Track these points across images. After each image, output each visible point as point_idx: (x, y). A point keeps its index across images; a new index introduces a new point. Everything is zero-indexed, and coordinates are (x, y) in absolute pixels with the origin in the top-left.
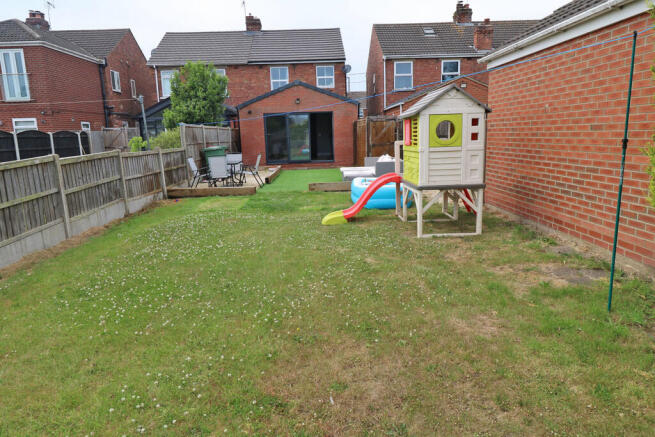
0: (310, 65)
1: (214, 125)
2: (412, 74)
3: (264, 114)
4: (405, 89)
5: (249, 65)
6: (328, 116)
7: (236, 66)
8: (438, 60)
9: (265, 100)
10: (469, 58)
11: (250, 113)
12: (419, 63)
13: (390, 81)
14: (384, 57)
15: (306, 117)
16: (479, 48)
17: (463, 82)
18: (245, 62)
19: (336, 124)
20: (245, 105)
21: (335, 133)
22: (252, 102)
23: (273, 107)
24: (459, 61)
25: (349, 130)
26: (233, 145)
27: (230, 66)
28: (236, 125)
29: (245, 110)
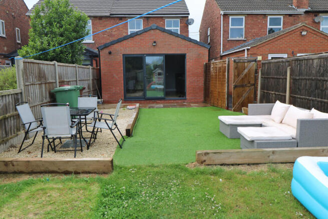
0: (161, 18)
1: (73, 63)
2: (244, 26)
3: (123, 55)
4: (238, 38)
5: (111, 17)
6: (182, 58)
7: (101, 18)
8: (265, 15)
9: (124, 42)
10: (290, 15)
11: (110, 53)
12: (250, 18)
13: (226, 32)
14: (222, 13)
15: (162, 58)
16: (298, 7)
17: (303, 30)
18: (108, 14)
19: (189, 65)
20: (106, 46)
21: (187, 74)
22: (113, 43)
23: (132, 48)
24: (282, 17)
25: (201, 70)
26: (93, 83)
27: (95, 17)
28: (98, 64)
29: (106, 51)
